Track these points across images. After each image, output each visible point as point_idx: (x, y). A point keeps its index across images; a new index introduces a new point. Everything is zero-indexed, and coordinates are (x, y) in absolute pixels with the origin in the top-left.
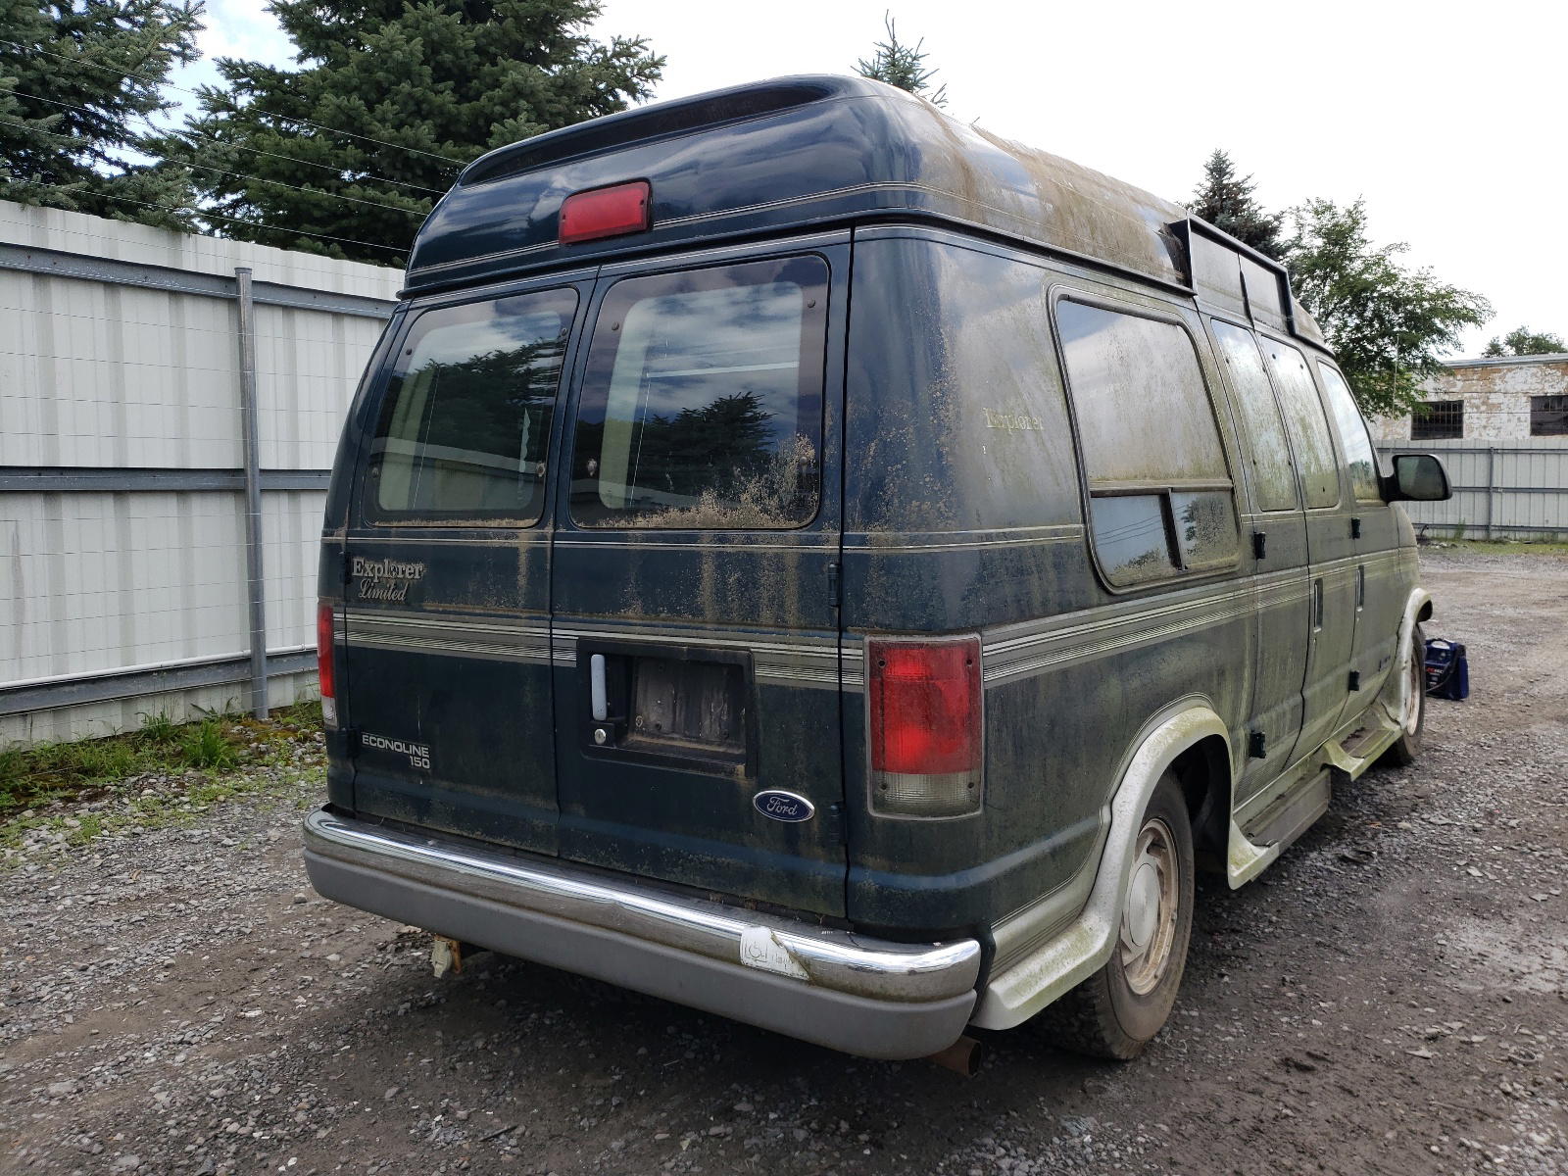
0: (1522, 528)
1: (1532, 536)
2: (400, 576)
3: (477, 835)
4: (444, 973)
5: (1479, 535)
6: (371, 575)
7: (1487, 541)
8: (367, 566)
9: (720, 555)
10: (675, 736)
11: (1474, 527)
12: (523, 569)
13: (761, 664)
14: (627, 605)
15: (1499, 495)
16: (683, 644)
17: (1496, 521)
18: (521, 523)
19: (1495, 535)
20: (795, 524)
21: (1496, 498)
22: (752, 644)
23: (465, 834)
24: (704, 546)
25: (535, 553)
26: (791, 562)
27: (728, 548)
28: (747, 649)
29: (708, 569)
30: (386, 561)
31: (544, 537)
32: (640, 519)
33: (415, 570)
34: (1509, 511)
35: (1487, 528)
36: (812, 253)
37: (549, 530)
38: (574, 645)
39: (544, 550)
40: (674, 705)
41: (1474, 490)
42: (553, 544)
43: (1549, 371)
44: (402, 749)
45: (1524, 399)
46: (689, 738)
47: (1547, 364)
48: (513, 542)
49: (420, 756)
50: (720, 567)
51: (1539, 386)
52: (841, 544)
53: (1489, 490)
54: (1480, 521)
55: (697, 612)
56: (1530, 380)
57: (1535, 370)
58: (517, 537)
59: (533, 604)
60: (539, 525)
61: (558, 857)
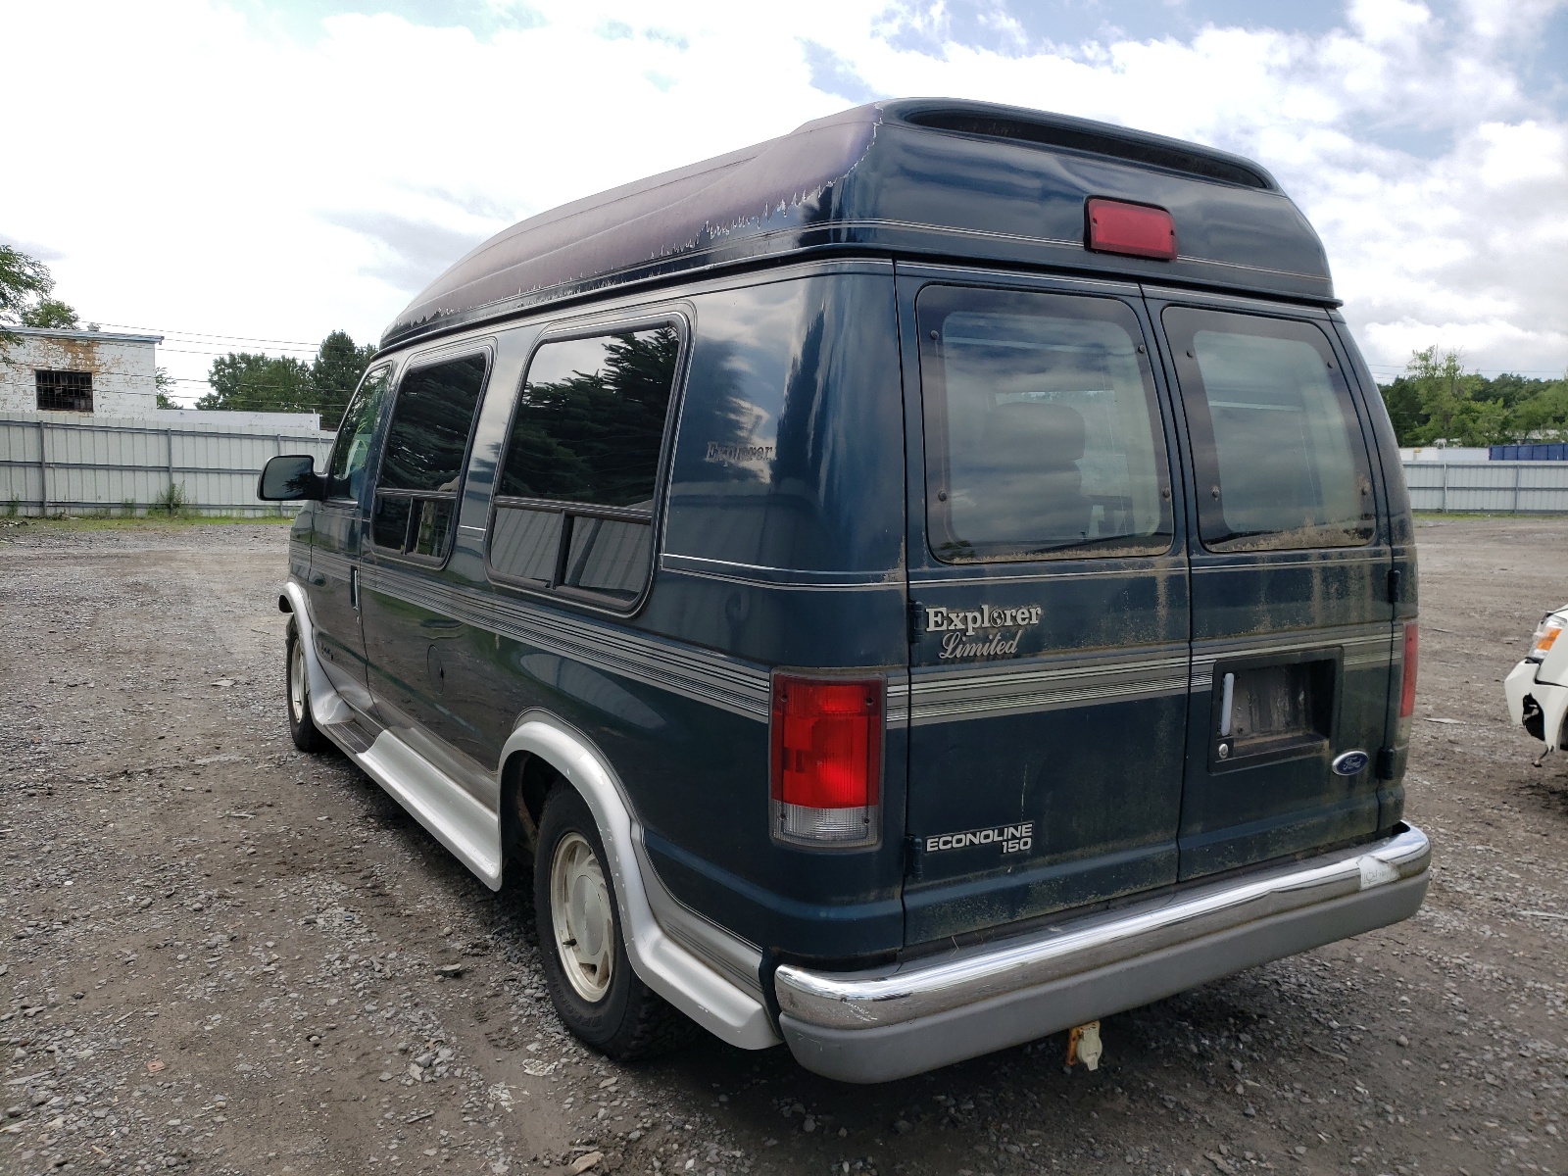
0: (76, 504)
1: (87, 511)
2: (1009, 623)
3: (1092, 899)
4: (1100, 1061)
5: (34, 511)
6: (960, 626)
7: (44, 517)
8: (953, 616)
9: (1324, 569)
10: (1254, 735)
11: (27, 504)
12: (1162, 599)
13: (1351, 655)
14: (1259, 622)
15: (51, 470)
16: (1298, 650)
17: (50, 497)
18: (1153, 551)
19: (50, 512)
20: (1364, 541)
21: (48, 473)
22: (1344, 641)
23: (1074, 905)
24: (1313, 563)
25: (1174, 581)
26: (1367, 571)
27: (1329, 563)
28: (1340, 646)
29: (1317, 581)
30: (985, 607)
31: (1180, 564)
32: (1262, 542)
33: (1030, 615)
34: (62, 487)
35: (41, 504)
36: (1308, 322)
37: (1183, 557)
38: (1211, 668)
39: (1182, 577)
40: (1250, 708)
41: (25, 465)
42: (1190, 570)
43: (51, 346)
44: (994, 836)
45: (29, 372)
46: (1264, 733)
47: (49, 338)
48: (1148, 572)
49: (1019, 837)
50: (1325, 580)
51: (43, 360)
52: (1393, 556)
53: (40, 465)
54: (34, 496)
55: (1310, 620)
56: (32, 353)
57: (38, 343)
58: (1153, 566)
59: (1173, 636)
60: (1175, 553)
61: (1178, 882)
